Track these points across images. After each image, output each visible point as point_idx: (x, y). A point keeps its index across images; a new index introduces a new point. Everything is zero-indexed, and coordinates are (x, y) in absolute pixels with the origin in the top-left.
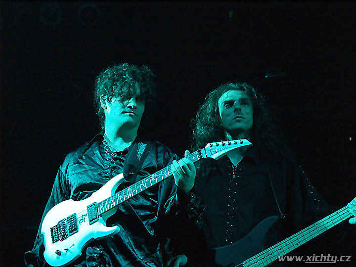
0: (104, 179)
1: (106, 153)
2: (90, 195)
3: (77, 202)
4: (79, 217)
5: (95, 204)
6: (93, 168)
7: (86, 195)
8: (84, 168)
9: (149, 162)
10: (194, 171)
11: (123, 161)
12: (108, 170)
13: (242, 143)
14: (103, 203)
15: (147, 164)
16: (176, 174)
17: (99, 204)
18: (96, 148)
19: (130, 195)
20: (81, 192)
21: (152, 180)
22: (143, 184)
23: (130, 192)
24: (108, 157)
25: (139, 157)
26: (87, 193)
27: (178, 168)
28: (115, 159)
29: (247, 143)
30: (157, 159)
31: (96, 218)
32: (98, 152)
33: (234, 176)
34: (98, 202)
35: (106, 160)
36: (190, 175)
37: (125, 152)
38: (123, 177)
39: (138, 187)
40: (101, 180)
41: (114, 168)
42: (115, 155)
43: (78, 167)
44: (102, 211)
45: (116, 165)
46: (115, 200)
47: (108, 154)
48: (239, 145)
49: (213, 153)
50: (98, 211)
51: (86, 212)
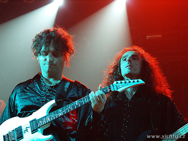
0: (41, 103)
1: (43, 86)
2: (31, 114)
3: (21, 118)
4: (24, 129)
5: (35, 120)
6: (34, 95)
7: (29, 114)
8: (28, 95)
9: (73, 94)
10: (105, 99)
11: (55, 92)
12: (44, 97)
13: (138, 81)
14: (41, 119)
15: (71, 94)
16: (93, 101)
17: (38, 120)
18: (36, 82)
19: (61, 114)
20: (25, 112)
21: (76, 105)
22: (70, 107)
23: (60, 112)
24: (44, 89)
25: (66, 90)
26: (29, 112)
27: (95, 97)
28: (49, 90)
29: (141, 82)
30: (78, 92)
31: (37, 129)
32: (37, 85)
33: (128, 105)
34: (37, 119)
35: (43, 91)
36: (103, 102)
37: (56, 86)
38: (55, 102)
39: (66, 109)
40: (39, 104)
41: (49, 96)
42: (49, 88)
43: (23, 94)
44: (41, 124)
45: (50, 94)
46: (50, 117)
47: (44, 87)
48: (136, 83)
49: (118, 88)
50: (37, 125)
51: (29, 125)
